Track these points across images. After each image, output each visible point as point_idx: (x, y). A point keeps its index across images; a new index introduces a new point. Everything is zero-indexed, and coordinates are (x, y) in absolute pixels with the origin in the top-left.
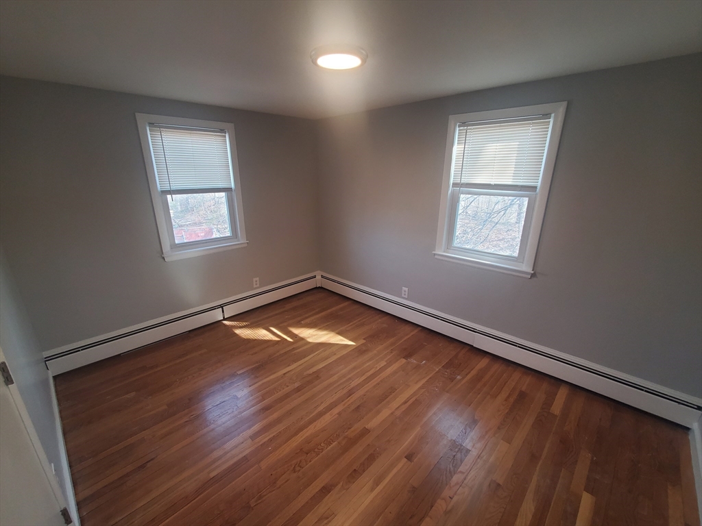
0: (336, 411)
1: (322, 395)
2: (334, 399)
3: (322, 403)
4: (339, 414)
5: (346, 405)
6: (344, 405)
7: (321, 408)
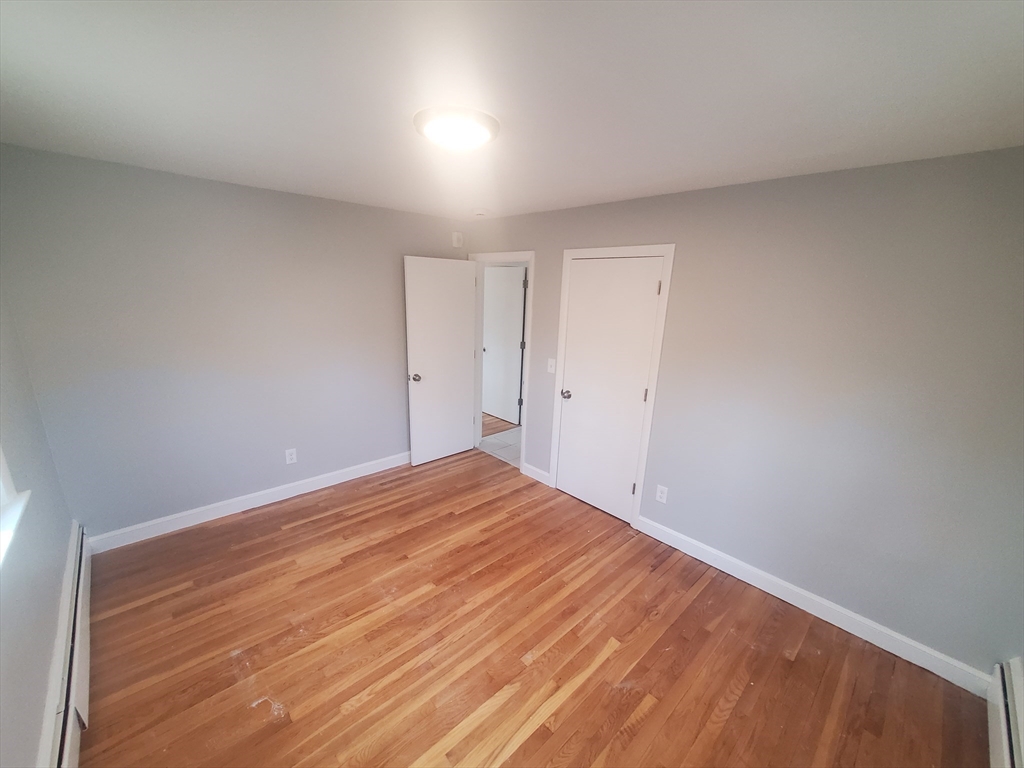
0: (468, 608)
1: (486, 634)
2: (468, 625)
3: (486, 620)
4: (464, 603)
5: (451, 615)
6: (455, 615)
7: (489, 612)
